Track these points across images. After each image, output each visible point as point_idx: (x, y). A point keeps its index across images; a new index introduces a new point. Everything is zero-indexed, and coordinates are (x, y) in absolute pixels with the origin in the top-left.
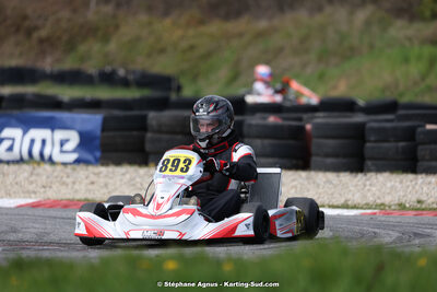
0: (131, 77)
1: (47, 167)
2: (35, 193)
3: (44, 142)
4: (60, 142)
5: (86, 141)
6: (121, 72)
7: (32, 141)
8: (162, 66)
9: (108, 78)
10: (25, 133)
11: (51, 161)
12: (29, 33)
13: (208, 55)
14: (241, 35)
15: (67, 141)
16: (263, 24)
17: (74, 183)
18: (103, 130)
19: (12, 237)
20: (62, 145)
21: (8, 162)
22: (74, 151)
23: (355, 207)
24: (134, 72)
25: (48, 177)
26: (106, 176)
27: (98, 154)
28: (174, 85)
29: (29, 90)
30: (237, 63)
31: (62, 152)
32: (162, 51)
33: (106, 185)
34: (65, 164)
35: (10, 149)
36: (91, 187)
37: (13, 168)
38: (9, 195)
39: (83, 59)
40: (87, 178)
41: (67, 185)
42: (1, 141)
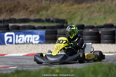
0: (54, 20)
1: (31, 45)
2: (27, 52)
3: (30, 38)
5: (41, 38)
6: (52, 19)
7: (27, 38)
8: (62, 17)
9: (48, 21)
10: (25, 36)
11: (32, 43)
13: (74, 14)
14: (83, 8)
17: (38, 49)
18: (46, 35)
19: (20, 64)
20: (35, 39)
21: (21, 44)
22: (38, 40)
23: (112, 53)
24: (55, 19)
25: (31, 48)
26: (46, 47)
27: (44, 41)
29: (27, 24)
30: (82, 15)
31: (35, 41)
32: (62, 13)
33: (46, 49)
34: (36, 44)
35: (21, 40)
36: (42, 50)
38: (21, 52)
40: (41, 47)
41: (36, 49)
42: (19, 38)
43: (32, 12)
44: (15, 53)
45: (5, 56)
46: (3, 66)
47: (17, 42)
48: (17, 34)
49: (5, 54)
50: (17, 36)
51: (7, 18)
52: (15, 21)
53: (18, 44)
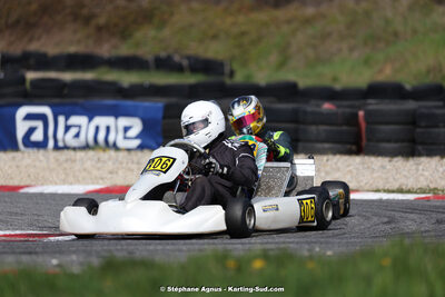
0: (185, 63)
1: (112, 153)
2: (102, 179)
3: (108, 129)
4: (123, 129)
5: (149, 128)
6: (177, 58)
7: (97, 128)
8: (214, 51)
9: (164, 64)
10: (90, 119)
11: (116, 148)
13: (258, 41)
14: (290, 22)
15: (130, 128)
16: (310, 11)
18: (165, 117)
20: (125, 132)
21: (74, 149)
22: (137, 137)
23: (409, 192)
24: (189, 58)
25: (114, 163)
27: (160, 140)
28: (227, 70)
29: (89, 76)
30: (285, 48)
31: (125, 138)
32: (215, 37)
34: (129, 150)
35: (77, 135)
37: (80, 154)
39: (138, 45)
41: (132, 170)
44: (56, 184)
45: (22, 191)
48: (61, 114)
49: (22, 184)
50: (61, 119)
52: (43, 62)
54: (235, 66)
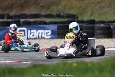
0: (65, 15)
1: (43, 40)
3: (42, 33)
4: (46, 33)
5: (53, 33)
6: (62, 14)
7: (39, 33)
8: (73, 12)
9: (59, 16)
10: (37, 31)
11: (44, 38)
12: (38, 4)
13: (85, 9)
14: (93, 3)
15: (48, 33)
17: (50, 44)
18: (57, 30)
19: (34, 59)
20: (47, 34)
21: (33, 39)
22: (50, 35)
25: (43, 42)
26: (59, 42)
27: (56, 36)
28: (76, 17)
29: (38, 20)
30: (93, 11)
31: (47, 36)
32: (73, 8)
34: (48, 39)
35: (33, 35)
39: (52, 11)
40: (54, 42)
41: (48, 44)
42: (31, 33)
43: (42, 7)
46: (17, 61)
47: (29, 38)
50: (29, 31)
51: (18, 14)
52: (26, 16)
53: (30, 39)
54: (79, 16)
